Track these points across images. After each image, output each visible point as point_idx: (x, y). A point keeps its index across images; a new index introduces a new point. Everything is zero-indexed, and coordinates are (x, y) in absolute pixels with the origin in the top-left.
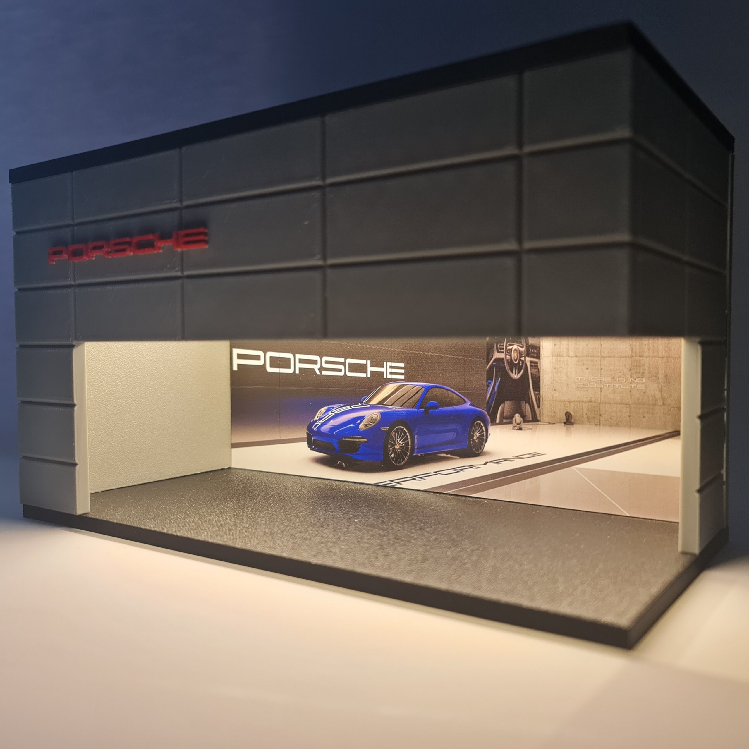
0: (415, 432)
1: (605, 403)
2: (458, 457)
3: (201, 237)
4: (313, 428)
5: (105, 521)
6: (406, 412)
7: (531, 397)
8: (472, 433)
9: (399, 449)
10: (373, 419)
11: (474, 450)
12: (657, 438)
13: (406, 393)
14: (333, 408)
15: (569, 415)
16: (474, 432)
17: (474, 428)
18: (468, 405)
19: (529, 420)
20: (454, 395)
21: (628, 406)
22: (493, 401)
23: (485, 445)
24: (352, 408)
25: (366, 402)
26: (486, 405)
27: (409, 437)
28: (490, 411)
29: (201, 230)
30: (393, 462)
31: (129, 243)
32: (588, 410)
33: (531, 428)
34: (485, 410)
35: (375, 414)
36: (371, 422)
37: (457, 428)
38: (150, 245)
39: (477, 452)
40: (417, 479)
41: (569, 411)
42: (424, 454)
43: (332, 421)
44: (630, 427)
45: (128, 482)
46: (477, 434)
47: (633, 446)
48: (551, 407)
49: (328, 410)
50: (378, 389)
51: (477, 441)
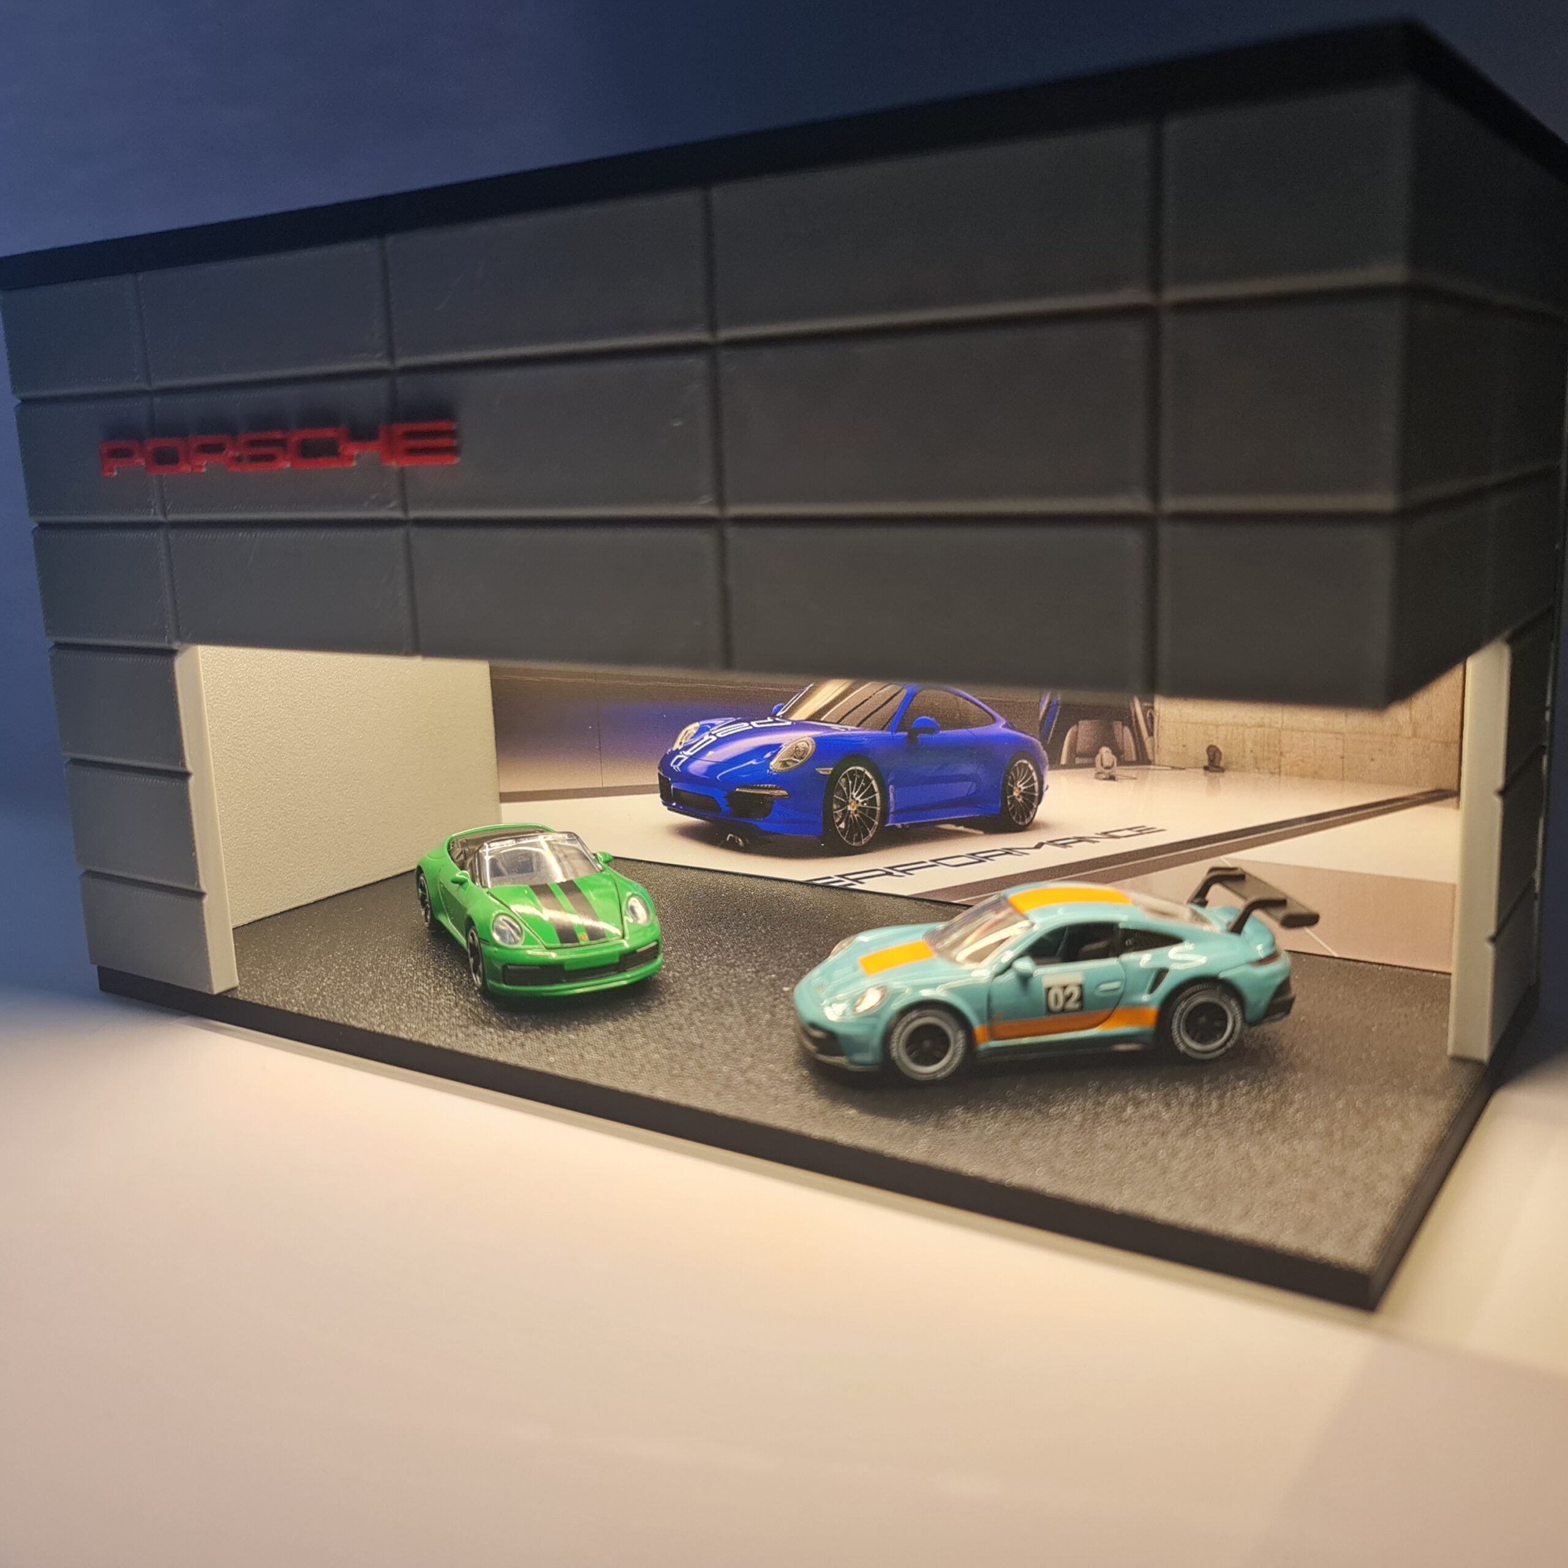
0: (889, 780)
1: (1293, 730)
2: (981, 833)
3: (443, 442)
4: (672, 765)
6: (869, 737)
7: (1135, 713)
8: (1009, 784)
9: (856, 812)
10: (799, 751)
11: (1014, 818)
12: (1400, 803)
13: (867, 700)
14: (713, 725)
15: (1214, 753)
16: (1013, 782)
17: (1013, 774)
18: (1001, 727)
19: (1130, 760)
20: (972, 705)
21: (1341, 737)
22: (1053, 720)
23: (1036, 809)
24: (754, 727)
25: (783, 715)
26: (1038, 728)
27: (876, 789)
28: (1047, 739)
29: (443, 425)
30: (845, 839)
31: (282, 443)
32: (1255, 743)
33: (1134, 776)
34: (1036, 738)
35: (804, 739)
36: (795, 757)
37: (978, 773)
38: (329, 450)
39: (1020, 823)
40: (895, 873)
41: (1214, 744)
42: (910, 824)
43: (710, 753)
44: (1343, 779)
45: (301, 896)
46: (1021, 786)
47: (1349, 817)
48: (1176, 734)
49: (701, 730)
50: (807, 688)
51: (1020, 800)
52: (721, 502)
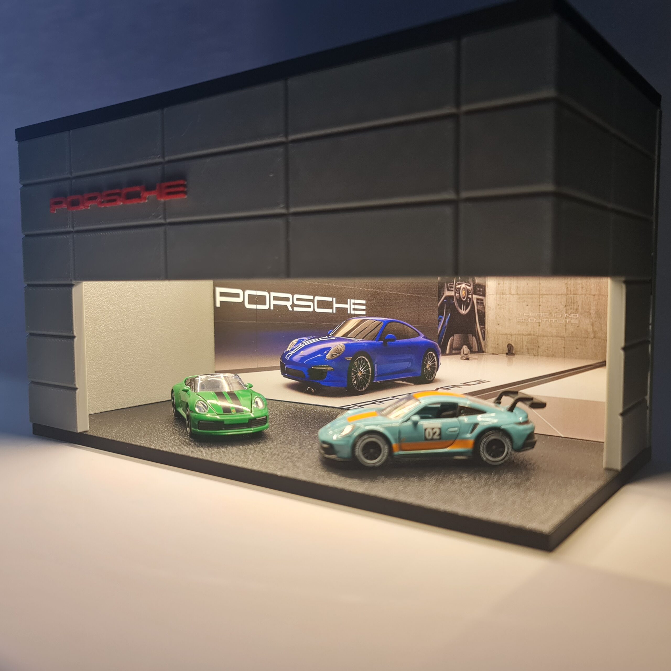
0: (375, 362)
1: (543, 336)
2: (413, 384)
3: (181, 189)
4: (286, 357)
5: (101, 438)
6: (367, 343)
7: (477, 330)
8: (425, 363)
9: (361, 376)
10: (338, 350)
11: (427, 377)
12: (589, 367)
13: (367, 327)
14: (303, 340)
15: (510, 347)
16: (427, 362)
17: (427, 358)
18: (422, 338)
19: (475, 351)
20: (410, 328)
21: (563, 339)
22: (443, 334)
23: (436, 373)
24: (320, 340)
25: (332, 335)
26: (437, 338)
27: (369, 366)
28: (441, 343)
29: (181, 182)
30: (356, 388)
31: (119, 194)
32: (527, 342)
33: (477, 358)
34: (436, 342)
35: (340, 345)
36: (337, 353)
37: (412, 358)
38: (137, 196)
39: (429, 380)
40: (377, 403)
41: (510, 343)
42: (383, 381)
43: (302, 352)
44: (565, 357)
45: (124, 404)
46: (430, 363)
47: (567, 374)
48: (495, 339)
49: (299, 342)
50: (343, 323)
51: (429, 369)
52: (287, 207)
